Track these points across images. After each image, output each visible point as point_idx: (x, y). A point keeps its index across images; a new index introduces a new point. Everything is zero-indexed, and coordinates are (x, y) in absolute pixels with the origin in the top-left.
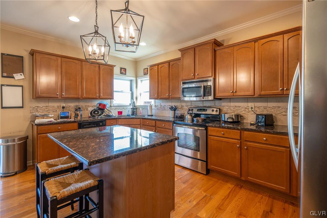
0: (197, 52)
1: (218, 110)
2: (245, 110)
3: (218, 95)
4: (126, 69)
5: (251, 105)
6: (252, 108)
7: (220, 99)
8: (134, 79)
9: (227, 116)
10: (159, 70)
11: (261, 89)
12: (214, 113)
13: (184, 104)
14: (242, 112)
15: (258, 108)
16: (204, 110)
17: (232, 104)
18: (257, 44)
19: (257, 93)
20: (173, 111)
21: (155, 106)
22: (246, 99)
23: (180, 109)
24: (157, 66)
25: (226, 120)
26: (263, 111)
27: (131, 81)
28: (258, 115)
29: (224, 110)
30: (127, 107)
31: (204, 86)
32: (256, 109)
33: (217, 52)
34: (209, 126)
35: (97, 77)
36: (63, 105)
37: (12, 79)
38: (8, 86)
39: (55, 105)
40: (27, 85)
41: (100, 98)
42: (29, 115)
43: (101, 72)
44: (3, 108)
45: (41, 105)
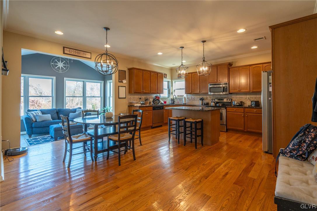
0: (219, 68)
1: (230, 99)
2: (245, 100)
3: (231, 91)
4: (166, 74)
5: (248, 96)
6: (249, 98)
7: (231, 94)
8: (170, 80)
9: (236, 102)
10: (192, 77)
11: (253, 89)
12: (228, 101)
13: (208, 97)
14: (243, 100)
15: (252, 98)
16: (222, 100)
17: (238, 96)
18: (251, 67)
19: (251, 90)
20: (202, 101)
21: (187, 98)
22: (246, 93)
23: (206, 99)
24: (191, 74)
25: (235, 104)
26: (254, 100)
27: (168, 82)
28: (252, 101)
29: (234, 99)
30: (166, 99)
31: (223, 87)
32: (251, 98)
33: (230, 69)
34: (227, 107)
35: (157, 80)
36: (140, 97)
37: (122, 83)
38: (121, 86)
39: (137, 97)
40: (127, 86)
41: (158, 93)
42: (127, 102)
43: (158, 77)
44: (119, 98)
45: (132, 97)
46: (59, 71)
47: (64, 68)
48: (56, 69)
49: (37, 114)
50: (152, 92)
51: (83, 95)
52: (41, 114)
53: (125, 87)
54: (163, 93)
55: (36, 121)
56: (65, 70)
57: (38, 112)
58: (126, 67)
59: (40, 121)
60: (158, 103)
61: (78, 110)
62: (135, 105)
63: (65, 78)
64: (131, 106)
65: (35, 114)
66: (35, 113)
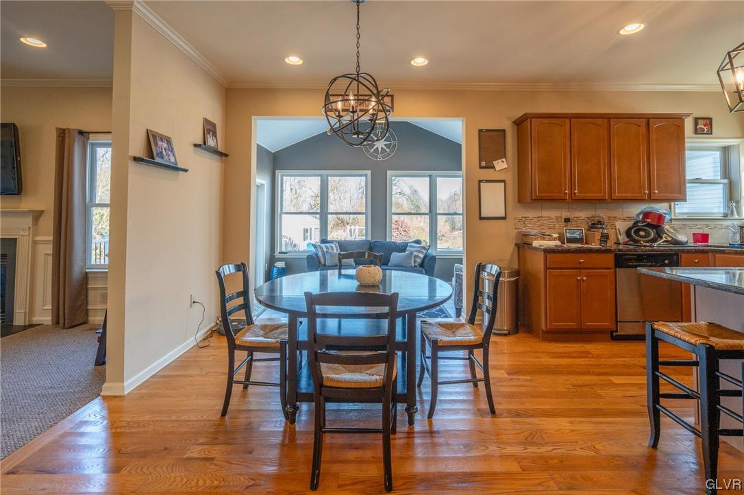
8: (736, 142)
27: (726, 149)
35: (643, 148)
36: (565, 214)
37: (492, 170)
38: (487, 181)
39: (552, 214)
40: (511, 178)
41: (651, 199)
42: (514, 233)
43: (653, 136)
44: (481, 218)
45: (531, 214)
46: (377, 157)
47: (387, 150)
48: (371, 154)
49: (330, 250)
50: (617, 195)
51: (430, 211)
52: (337, 250)
53: (504, 181)
54: (684, 200)
55: (325, 265)
56: (389, 154)
57: (334, 246)
58: (508, 118)
59: (330, 265)
60: (654, 240)
61: (411, 246)
62: (536, 244)
63: (388, 172)
64: (523, 245)
65: (325, 250)
66: (327, 247)
